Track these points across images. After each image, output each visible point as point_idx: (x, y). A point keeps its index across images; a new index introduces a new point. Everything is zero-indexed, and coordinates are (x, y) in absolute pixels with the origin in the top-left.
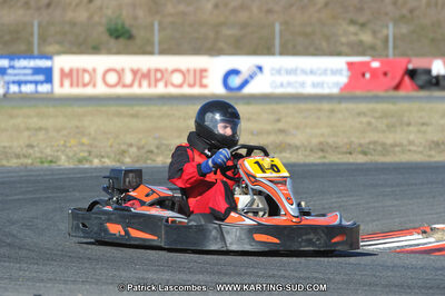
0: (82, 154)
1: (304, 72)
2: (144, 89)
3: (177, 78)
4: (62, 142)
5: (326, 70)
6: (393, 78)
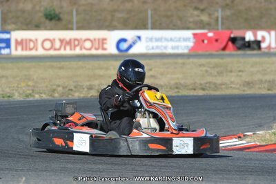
0: (28, 92)
1: (166, 40)
2: (68, 51)
3: (88, 44)
4: (16, 85)
5: (180, 39)
6: (221, 43)
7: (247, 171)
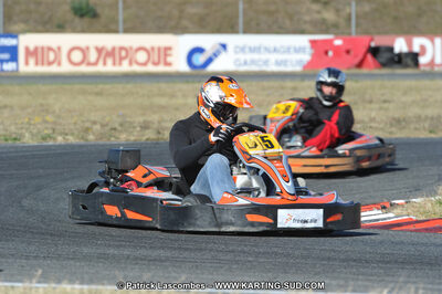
0: (46, 132)
1: (267, 50)
2: (109, 67)
3: (142, 56)
4: (27, 120)
5: (289, 48)
7: (396, 262)
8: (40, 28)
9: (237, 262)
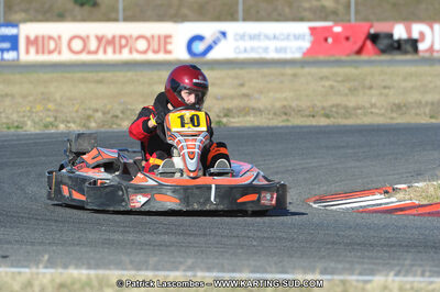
0: (48, 119)
1: (267, 37)
2: (110, 56)
3: (142, 45)
4: (28, 108)
5: (289, 36)
6: (355, 43)
8: (40, 17)
9: (242, 247)
